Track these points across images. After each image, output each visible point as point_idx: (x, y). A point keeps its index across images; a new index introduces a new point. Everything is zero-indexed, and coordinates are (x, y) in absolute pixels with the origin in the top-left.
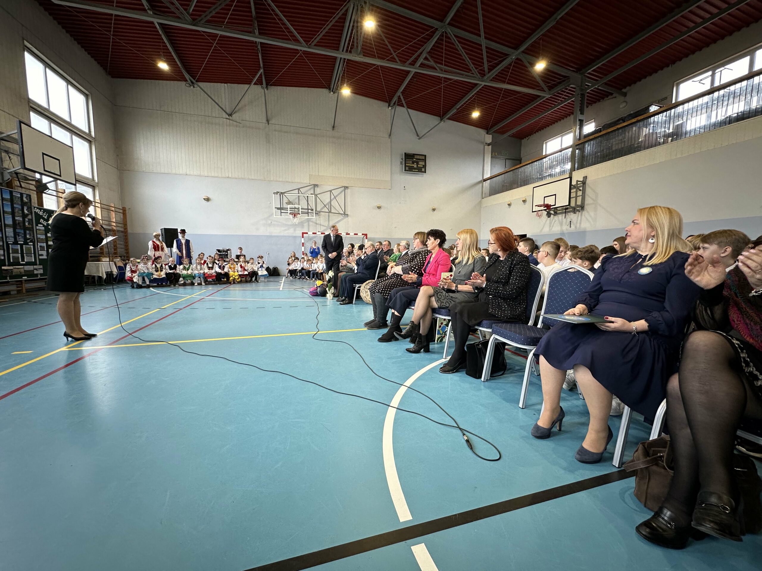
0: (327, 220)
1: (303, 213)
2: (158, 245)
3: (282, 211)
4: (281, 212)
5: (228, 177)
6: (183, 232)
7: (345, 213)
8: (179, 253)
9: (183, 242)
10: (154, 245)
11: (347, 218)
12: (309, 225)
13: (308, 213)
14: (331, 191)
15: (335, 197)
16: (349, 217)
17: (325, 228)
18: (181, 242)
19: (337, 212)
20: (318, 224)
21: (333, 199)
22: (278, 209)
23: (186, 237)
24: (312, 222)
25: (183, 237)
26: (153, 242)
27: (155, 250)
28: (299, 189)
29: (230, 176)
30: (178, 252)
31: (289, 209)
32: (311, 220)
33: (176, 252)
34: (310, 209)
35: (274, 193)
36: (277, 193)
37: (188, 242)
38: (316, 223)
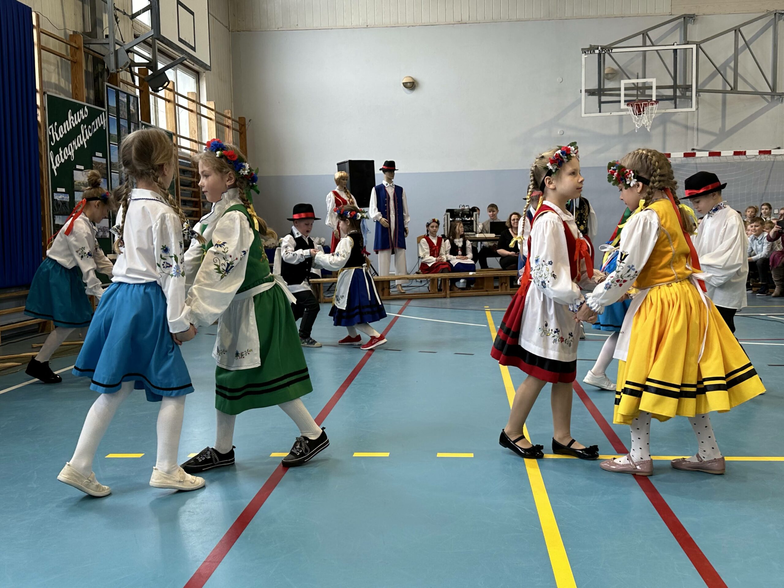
0: (720, 113)
1: (660, 99)
2: (345, 202)
3: (604, 99)
4: (600, 103)
5: (461, 23)
6: (390, 167)
7: (773, 89)
8: (384, 219)
9: (391, 191)
10: (337, 201)
11: (779, 107)
12: (665, 134)
13: (673, 98)
14: (737, 30)
15: (747, 45)
17: (713, 138)
18: (386, 191)
19: (750, 90)
20: (693, 129)
21: (743, 49)
22: (590, 92)
23: (396, 181)
24: (675, 123)
25: (390, 180)
26: (335, 193)
28: (645, 34)
29: (465, 18)
30: (380, 217)
31: (623, 92)
32: (673, 118)
34: (680, 87)
35: (584, 51)
36: (592, 49)
37: (399, 191)
38: (687, 127)
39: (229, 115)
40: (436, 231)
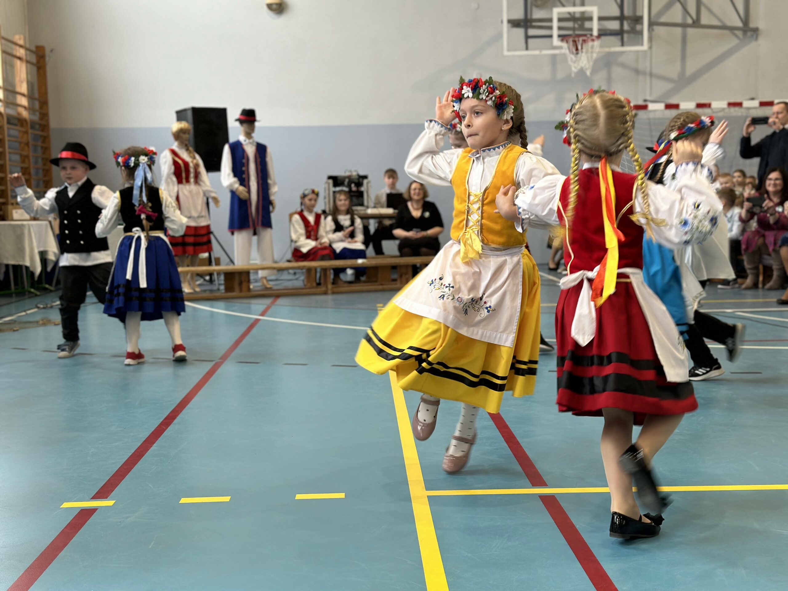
0: (678, 53)
1: (603, 33)
2: (186, 164)
3: (531, 32)
4: (527, 37)
6: (249, 118)
7: (746, 21)
8: (241, 188)
9: (250, 151)
10: (175, 163)
11: (753, 45)
13: (620, 33)
16: (761, 41)
17: (669, 86)
18: (243, 151)
19: (716, 23)
20: (644, 73)
22: (514, 24)
23: (259, 136)
24: (623, 65)
25: (249, 135)
26: (174, 152)
27: (180, 182)
30: (237, 185)
31: (555, 24)
32: (621, 59)
33: (231, 185)
34: (628, 18)
37: (261, 150)
38: (637, 72)
39: (21, 42)
40: (313, 206)
